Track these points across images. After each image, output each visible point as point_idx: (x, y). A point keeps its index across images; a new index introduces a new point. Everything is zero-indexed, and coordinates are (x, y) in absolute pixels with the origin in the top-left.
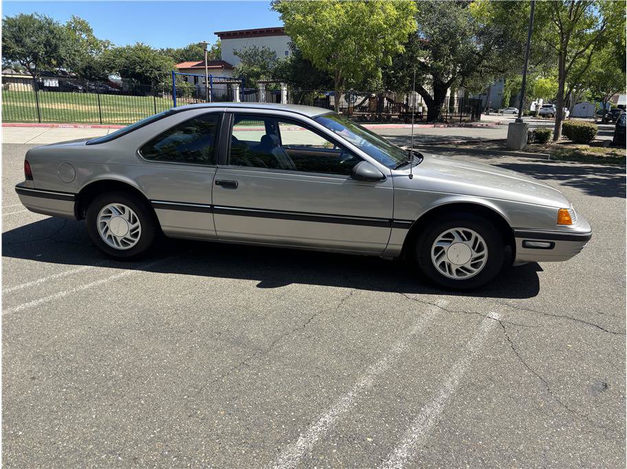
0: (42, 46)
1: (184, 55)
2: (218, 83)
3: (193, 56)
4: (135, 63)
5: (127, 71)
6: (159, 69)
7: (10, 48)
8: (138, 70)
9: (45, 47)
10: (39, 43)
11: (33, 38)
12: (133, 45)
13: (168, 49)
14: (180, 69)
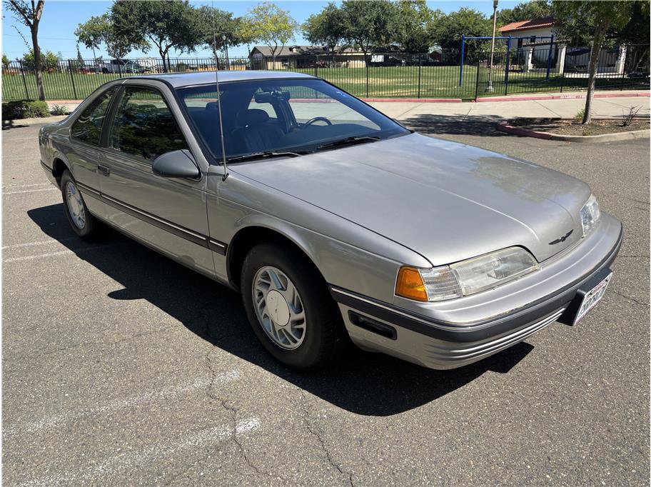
0: (373, 23)
1: (514, 16)
2: (543, 44)
3: (524, 15)
4: (453, 31)
5: (446, 40)
6: (478, 34)
7: (346, 28)
8: (456, 38)
9: (375, 24)
10: (370, 21)
11: (366, 17)
12: (457, 10)
13: (503, 10)
14: (503, 32)
